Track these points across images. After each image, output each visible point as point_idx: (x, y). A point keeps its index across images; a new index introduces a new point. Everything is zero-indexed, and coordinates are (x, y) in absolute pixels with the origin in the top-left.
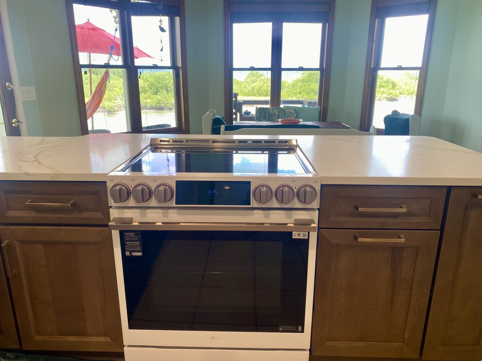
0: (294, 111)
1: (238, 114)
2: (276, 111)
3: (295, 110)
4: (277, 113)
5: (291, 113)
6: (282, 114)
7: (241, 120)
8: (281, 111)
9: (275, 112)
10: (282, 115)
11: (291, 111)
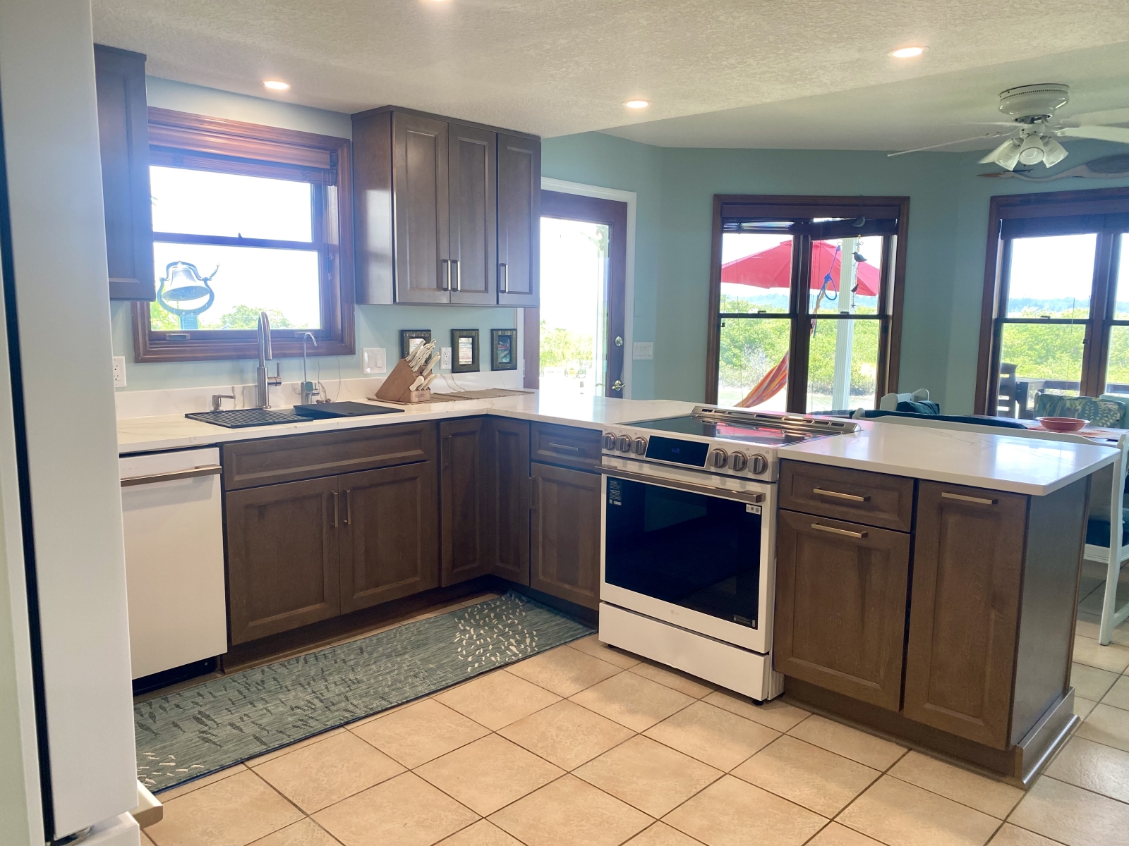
0: (1116, 407)
1: (1017, 406)
2: (1077, 405)
3: (1119, 404)
4: (1079, 408)
5: (1110, 410)
6: (1090, 411)
7: (1021, 417)
8: (1089, 404)
9: (1076, 407)
10: (1090, 413)
11: (1110, 406)
